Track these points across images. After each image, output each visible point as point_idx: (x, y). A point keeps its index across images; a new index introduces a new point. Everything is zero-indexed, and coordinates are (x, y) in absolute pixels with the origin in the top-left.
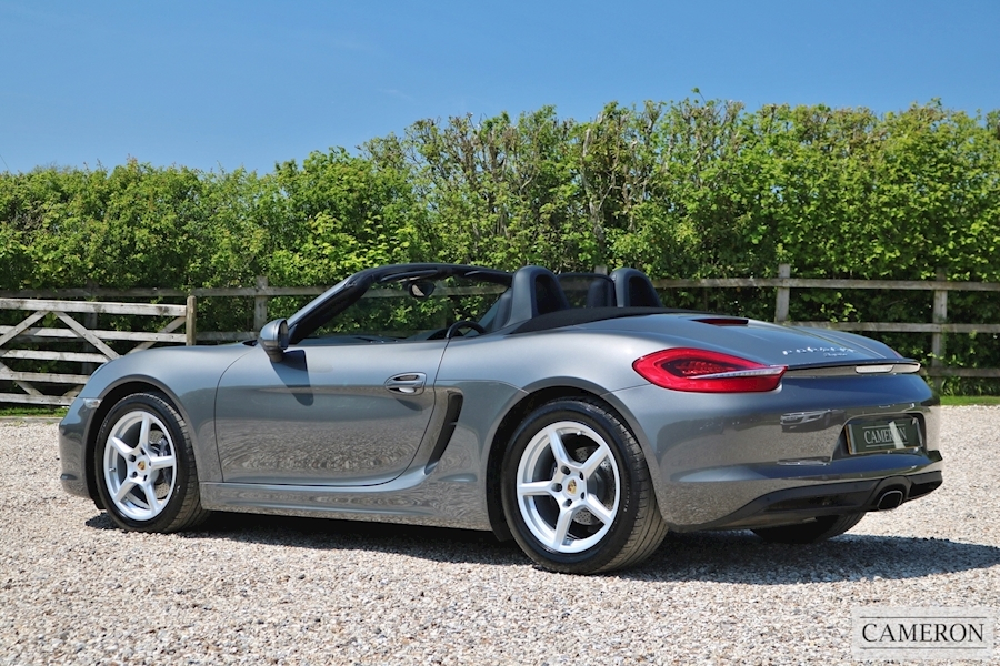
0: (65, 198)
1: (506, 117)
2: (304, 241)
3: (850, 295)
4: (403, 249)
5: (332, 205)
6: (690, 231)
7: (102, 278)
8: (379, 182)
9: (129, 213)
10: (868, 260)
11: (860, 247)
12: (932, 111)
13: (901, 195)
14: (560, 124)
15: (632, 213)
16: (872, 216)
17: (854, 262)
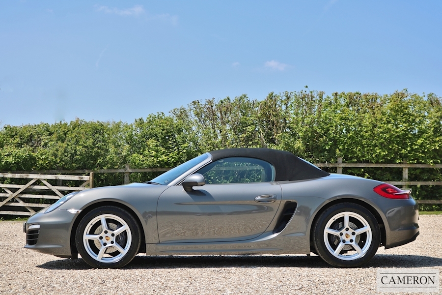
0: (51, 134)
1: (229, 99)
2: (144, 151)
3: (367, 170)
4: (183, 153)
5: (156, 135)
6: (300, 145)
7: (63, 166)
8: (175, 126)
9: (75, 139)
10: (374, 155)
11: (371, 150)
12: (403, 94)
13: (388, 128)
14: (251, 101)
15: (276, 137)
16: (375, 137)
17: (368, 157)
